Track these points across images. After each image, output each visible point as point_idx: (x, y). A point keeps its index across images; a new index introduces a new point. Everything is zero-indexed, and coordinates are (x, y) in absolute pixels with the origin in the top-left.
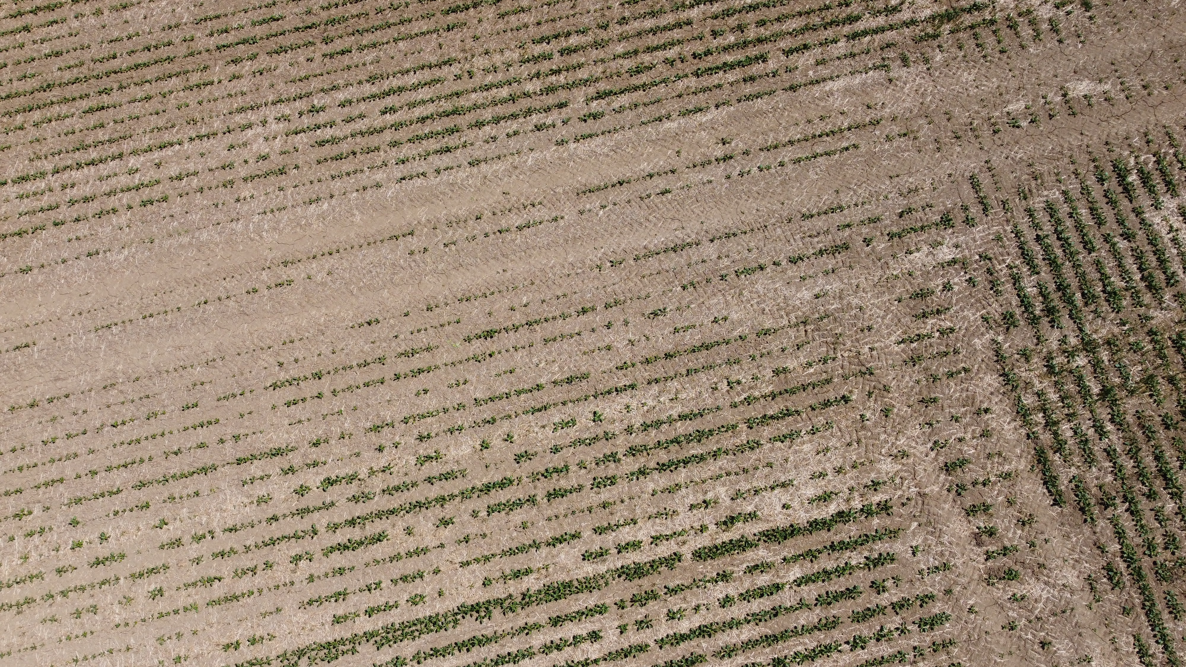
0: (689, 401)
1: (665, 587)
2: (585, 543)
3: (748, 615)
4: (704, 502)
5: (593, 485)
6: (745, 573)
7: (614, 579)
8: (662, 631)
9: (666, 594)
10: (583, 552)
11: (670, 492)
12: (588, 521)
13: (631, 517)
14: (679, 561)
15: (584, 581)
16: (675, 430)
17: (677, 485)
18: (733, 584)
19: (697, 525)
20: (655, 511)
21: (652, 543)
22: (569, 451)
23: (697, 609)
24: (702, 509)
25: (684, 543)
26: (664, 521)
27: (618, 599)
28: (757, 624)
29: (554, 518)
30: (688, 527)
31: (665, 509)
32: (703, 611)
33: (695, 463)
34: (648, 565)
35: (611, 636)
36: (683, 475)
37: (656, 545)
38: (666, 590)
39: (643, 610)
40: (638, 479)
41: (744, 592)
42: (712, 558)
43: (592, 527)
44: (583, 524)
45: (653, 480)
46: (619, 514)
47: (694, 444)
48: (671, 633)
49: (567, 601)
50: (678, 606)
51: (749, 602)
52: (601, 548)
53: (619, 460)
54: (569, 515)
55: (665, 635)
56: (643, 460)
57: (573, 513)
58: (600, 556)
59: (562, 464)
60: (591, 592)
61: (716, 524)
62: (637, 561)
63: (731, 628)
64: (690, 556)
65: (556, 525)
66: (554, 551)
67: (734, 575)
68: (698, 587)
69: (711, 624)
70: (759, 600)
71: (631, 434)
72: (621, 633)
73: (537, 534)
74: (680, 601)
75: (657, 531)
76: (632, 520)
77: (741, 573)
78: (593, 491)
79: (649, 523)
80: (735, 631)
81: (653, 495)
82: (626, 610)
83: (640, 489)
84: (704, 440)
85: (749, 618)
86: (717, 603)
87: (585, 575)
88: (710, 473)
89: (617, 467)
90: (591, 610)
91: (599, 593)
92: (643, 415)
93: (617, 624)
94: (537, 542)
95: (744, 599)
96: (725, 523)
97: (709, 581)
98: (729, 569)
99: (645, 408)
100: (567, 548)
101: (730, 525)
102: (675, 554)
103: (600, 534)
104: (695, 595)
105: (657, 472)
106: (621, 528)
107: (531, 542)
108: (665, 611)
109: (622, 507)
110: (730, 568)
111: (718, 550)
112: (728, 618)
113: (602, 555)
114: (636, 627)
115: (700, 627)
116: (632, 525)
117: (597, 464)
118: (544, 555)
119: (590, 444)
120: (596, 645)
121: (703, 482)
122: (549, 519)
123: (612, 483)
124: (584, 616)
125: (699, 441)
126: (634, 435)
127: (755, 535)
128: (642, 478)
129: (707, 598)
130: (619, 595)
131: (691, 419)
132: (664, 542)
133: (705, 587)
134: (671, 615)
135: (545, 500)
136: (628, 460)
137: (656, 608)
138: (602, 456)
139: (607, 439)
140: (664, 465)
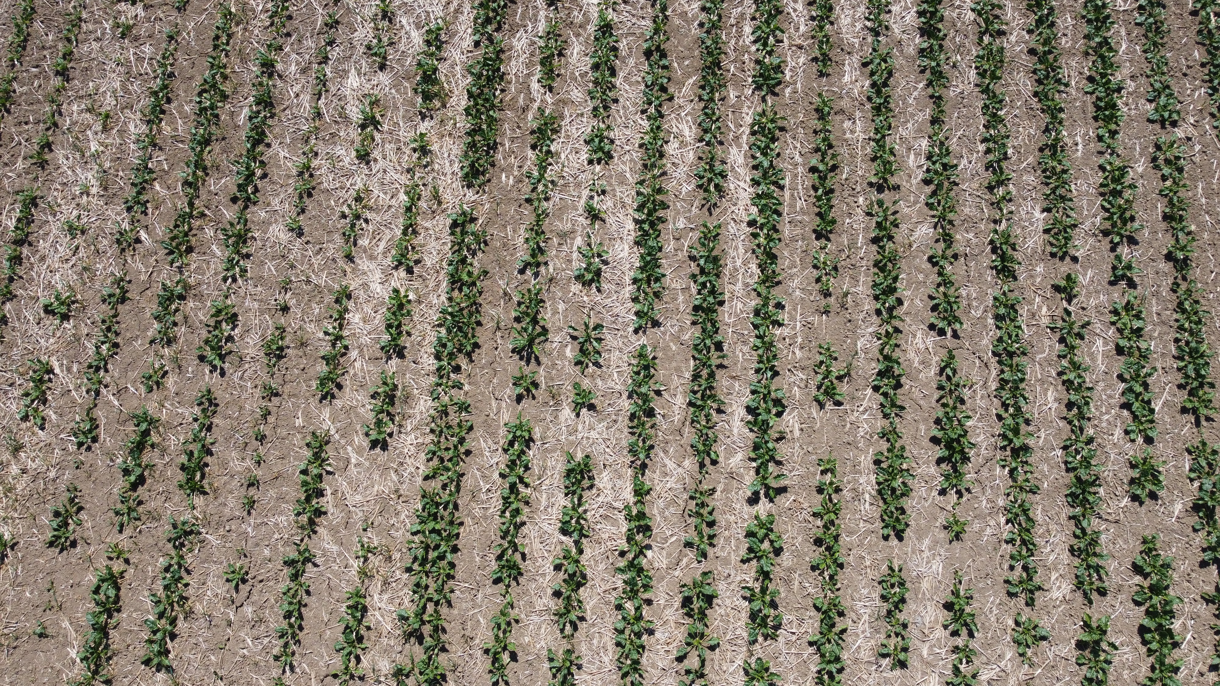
0: (126, 91)
1: (522, 272)
2: (345, 433)
3: (643, 112)
4: (363, 127)
5: (215, 367)
6: (551, 89)
7: (459, 386)
8: (619, 309)
9: (536, 275)
10: (366, 444)
11: (310, 195)
12: (296, 406)
13: (329, 299)
14: (473, 220)
15: (435, 462)
16: (176, 139)
17: (301, 174)
18: (568, 120)
19: (409, 158)
20: (338, 239)
21: (410, 271)
22: (109, 403)
23: (594, 215)
24: (378, 136)
25: (437, 197)
26: (371, 228)
27: (510, 391)
28: (671, 99)
29: (252, 491)
30: (404, 179)
31: (344, 216)
32: (605, 205)
33: (270, 122)
34: (456, 293)
35: (593, 434)
36: (282, 154)
37: (417, 262)
38: (529, 272)
39: (556, 338)
40: (248, 256)
41: (591, 105)
42: (494, 147)
43: (314, 403)
44: (299, 422)
45: (265, 224)
46: (310, 327)
47: (224, 110)
48: (629, 290)
49: (468, 521)
50: (575, 255)
51: (616, 101)
52: (373, 397)
53: (187, 287)
54: (262, 450)
55: (630, 304)
56: (209, 232)
57: (261, 438)
58: (393, 404)
59: (130, 428)
60: (468, 453)
61: (423, 117)
62: (435, 317)
63: (662, 156)
64: (471, 195)
65: (272, 493)
66: (334, 515)
67: (547, 112)
68: (547, 199)
69: (639, 193)
70: (618, 81)
71: (138, 241)
72: (592, 407)
73: (274, 549)
74: (565, 248)
75: (387, 250)
76: (337, 301)
77: (549, 98)
78: (229, 371)
79: (363, 263)
80: (671, 148)
81: (300, 234)
82: (542, 381)
83: (273, 258)
84: (227, 88)
85: (652, 110)
86: (598, 168)
87: (423, 456)
88: (306, 99)
89: (199, 297)
90: (512, 465)
91: (478, 432)
92: (109, 199)
93: (567, 413)
94: (294, 555)
95: (606, 108)
96: (427, 97)
97: (543, 169)
98: (531, 120)
99: (94, 191)
100: (341, 481)
101: (436, 89)
102: (454, 225)
103: (340, 387)
104: (562, 210)
105: (252, 208)
106: (345, 333)
107: (287, 571)
108: (575, 288)
109: (296, 311)
110: (530, 116)
111: (480, 129)
112: (637, 155)
113: (391, 399)
114: (591, 368)
115: (636, 221)
116: (351, 305)
117: (169, 342)
118: (335, 548)
119: (116, 345)
120: (603, 480)
121: (319, 115)
122: (250, 505)
123: (233, 319)
124: (521, 488)
125: (224, 97)
126: (143, 235)
127: (477, 44)
128: (251, 248)
129: (578, 185)
130: (502, 385)
131: (169, 101)
132: (419, 240)
133: (552, 182)
134: (588, 277)
135: (199, 500)
136: (193, 267)
137: (561, 307)
138: (156, 325)
139: (123, 300)
140: (241, 187)
